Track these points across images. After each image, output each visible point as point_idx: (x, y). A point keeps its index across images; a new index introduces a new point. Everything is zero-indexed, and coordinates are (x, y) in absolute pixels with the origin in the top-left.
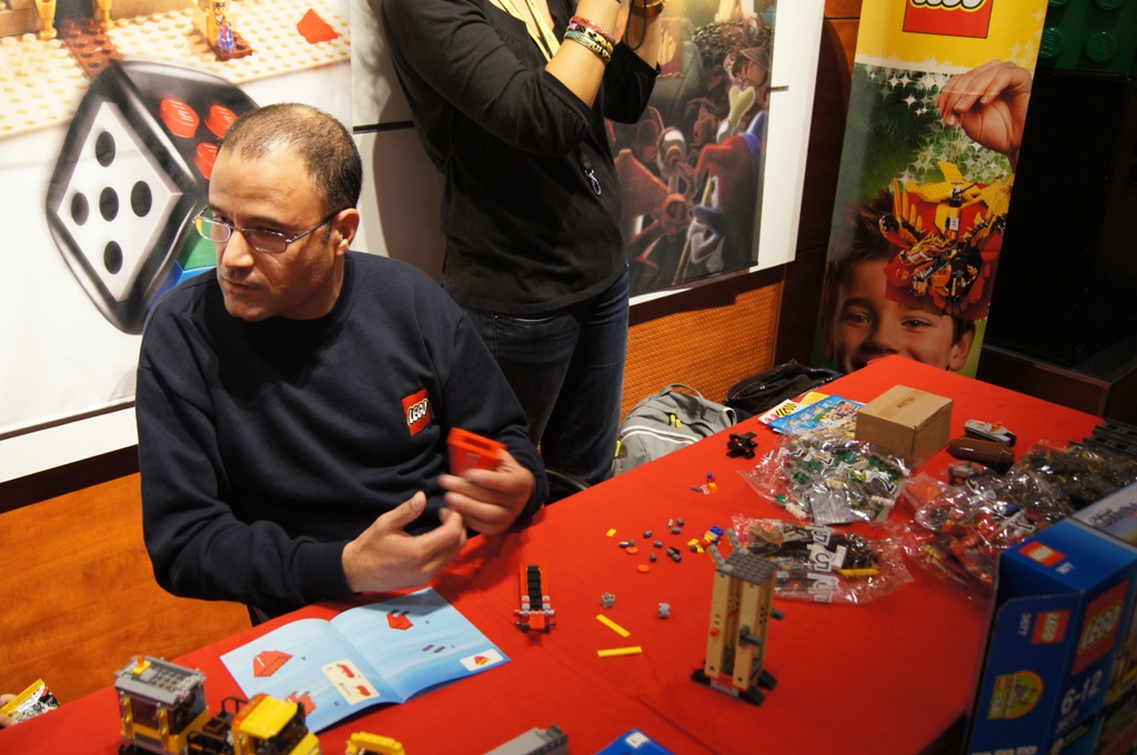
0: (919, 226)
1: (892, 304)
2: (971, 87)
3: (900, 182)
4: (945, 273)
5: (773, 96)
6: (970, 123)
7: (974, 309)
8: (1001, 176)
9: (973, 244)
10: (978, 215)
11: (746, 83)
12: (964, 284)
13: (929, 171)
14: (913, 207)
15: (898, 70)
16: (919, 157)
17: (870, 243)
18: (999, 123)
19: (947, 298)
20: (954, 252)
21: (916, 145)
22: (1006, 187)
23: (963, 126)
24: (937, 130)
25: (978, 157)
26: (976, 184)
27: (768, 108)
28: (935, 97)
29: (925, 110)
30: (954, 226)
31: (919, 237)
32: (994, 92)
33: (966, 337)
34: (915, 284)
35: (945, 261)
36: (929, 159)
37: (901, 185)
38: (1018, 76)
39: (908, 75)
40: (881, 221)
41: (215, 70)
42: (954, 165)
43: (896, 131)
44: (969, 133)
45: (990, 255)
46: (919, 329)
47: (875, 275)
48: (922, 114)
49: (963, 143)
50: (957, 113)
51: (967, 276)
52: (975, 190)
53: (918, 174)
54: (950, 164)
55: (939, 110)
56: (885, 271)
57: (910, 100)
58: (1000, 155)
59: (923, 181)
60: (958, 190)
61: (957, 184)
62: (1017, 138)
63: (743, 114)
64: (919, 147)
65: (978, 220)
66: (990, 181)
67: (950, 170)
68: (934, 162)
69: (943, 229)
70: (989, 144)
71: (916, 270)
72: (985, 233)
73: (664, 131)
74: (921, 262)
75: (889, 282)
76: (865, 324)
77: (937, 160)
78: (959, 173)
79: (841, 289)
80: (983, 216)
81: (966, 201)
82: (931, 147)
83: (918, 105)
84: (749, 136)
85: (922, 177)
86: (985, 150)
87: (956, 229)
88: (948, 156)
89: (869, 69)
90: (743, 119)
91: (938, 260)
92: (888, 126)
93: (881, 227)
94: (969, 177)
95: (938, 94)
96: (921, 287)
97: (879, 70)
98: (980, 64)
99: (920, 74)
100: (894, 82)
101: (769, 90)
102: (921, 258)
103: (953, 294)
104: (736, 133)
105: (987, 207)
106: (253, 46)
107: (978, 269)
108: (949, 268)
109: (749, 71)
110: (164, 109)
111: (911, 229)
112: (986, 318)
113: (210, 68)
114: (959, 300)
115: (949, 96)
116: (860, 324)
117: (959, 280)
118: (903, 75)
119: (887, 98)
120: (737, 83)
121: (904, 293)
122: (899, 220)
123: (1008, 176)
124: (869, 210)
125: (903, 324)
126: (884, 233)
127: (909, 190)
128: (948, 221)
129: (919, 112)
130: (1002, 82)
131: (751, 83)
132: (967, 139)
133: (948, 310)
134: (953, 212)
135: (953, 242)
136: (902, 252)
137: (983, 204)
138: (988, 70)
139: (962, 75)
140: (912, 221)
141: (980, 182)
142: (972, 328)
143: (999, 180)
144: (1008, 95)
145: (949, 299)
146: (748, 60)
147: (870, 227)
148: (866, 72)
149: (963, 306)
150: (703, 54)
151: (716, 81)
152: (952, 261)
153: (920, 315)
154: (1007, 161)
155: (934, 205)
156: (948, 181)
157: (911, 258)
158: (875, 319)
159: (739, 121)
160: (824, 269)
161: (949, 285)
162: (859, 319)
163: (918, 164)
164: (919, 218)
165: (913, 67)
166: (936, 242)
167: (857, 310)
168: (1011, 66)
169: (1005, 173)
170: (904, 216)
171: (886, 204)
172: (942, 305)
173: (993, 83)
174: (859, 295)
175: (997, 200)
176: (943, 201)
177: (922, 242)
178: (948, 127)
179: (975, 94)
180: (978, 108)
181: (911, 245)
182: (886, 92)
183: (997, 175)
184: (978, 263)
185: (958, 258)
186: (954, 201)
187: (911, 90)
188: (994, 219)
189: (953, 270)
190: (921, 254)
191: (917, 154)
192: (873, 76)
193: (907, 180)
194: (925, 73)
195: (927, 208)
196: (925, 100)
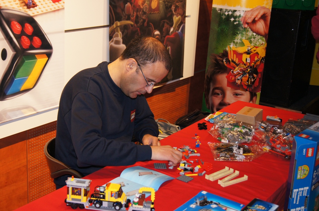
0: (237, 61)
1: (229, 88)
2: (252, 15)
3: (230, 47)
4: (246, 77)
5: (187, 18)
6: (252, 26)
7: (256, 89)
8: (263, 44)
9: (255, 67)
10: (256, 57)
11: (178, 14)
12: (253, 80)
13: (240, 43)
14: (235, 55)
15: (228, 10)
16: (236, 38)
17: (220, 68)
18: (261, 26)
19: (247, 85)
20: (249, 70)
21: (235, 34)
22: (264, 47)
23: (250, 28)
24: (241, 29)
25: (255, 38)
26: (255, 47)
27: (185, 23)
28: (240, 18)
29: (237, 23)
30: (249, 61)
31: (237, 65)
32: (259, 16)
33: (254, 98)
34: (237, 81)
35: (246, 73)
36: (239, 39)
37: (230, 48)
38: (266, 11)
39: (231, 11)
40: (224, 60)
41: (27, 12)
42: (248, 41)
43: (228, 30)
44: (252, 30)
45: (260, 70)
46: (239, 96)
47: (223, 79)
48: (236, 24)
49: (250, 33)
50: (248, 23)
51: (254, 78)
52: (255, 49)
53: (236, 44)
54: (246, 40)
55: (242, 23)
56: (227, 77)
57: (232, 19)
58: (262, 37)
59: (238, 46)
60: (249, 49)
61: (249, 47)
62: (267, 31)
63: (177, 25)
64: (236, 35)
65: (256, 59)
66: (259, 46)
67: (246, 42)
68: (241, 40)
69: (245, 62)
70: (258, 33)
71: (237, 76)
72: (258, 63)
73: (154, 31)
74: (239, 74)
75: (228, 81)
76: (220, 96)
77: (242, 39)
78: (249, 43)
79: (211, 84)
80: (258, 57)
81: (252, 52)
82: (240, 35)
83: (235, 21)
84: (180, 32)
85: (237, 45)
86: (257, 35)
87: (249, 62)
88: (245, 38)
89: (217, 9)
90: (177, 27)
91: (244, 72)
92: (225, 28)
93: (224, 62)
94: (252, 44)
95: (241, 17)
96: (239, 82)
97: (221, 10)
98: (254, 7)
99: (235, 11)
100: (226, 13)
101: (185, 17)
102: (238, 72)
103: (249, 84)
104: (175, 31)
105: (259, 54)
106: (37, 4)
107: (257, 75)
108: (248, 75)
109: (179, 10)
110: (12, 24)
111: (235, 63)
112: (260, 92)
113: (25, 11)
114: (251, 86)
115: (245, 18)
116: (218, 96)
117: (251, 79)
118: (229, 11)
119: (224, 19)
120: (176, 15)
121: (233, 84)
122: (230, 60)
123: (265, 44)
124: (220, 57)
125: (233, 95)
126: (225, 64)
127: (233, 50)
128: (246, 59)
129: (235, 23)
130: (262, 13)
131: (180, 14)
132: (251, 32)
133: (248, 89)
134: (248, 56)
135: (248, 66)
136: (232, 71)
137: (257, 54)
138: (257, 9)
139: (249, 11)
140: (234, 60)
141: (256, 46)
142: (256, 95)
143: (262, 45)
144: (264, 17)
145: (248, 86)
146: (179, 7)
147: (221, 62)
148: (216, 10)
149: (253, 88)
150: (165, 5)
151: (169, 14)
152: (249, 73)
153: (239, 91)
154: (264, 39)
155: (241, 54)
156: (246, 46)
157: (235, 72)
158: (224, 94)
159: (176, 27)
160: (205, 78)
161: (248, 81)
162: (218, 94)
163: (236, 41)
164: (237, 59)
165: (233, 8)
166: (243, 67)
167: (217, 91)
168: (264, 8)
169: (264, 43)
170: (232, 58)
171: (225, 54)
172: (246, 88)
173: (259, 13)
174: (217, 86)
175: (262, 52)
176: (244, 53)
177: (238, 67)
178: (245, 28)
179: (253, 17)
180: (254, 22)
181: (235, 68)
182: (224, 17)
183: (261, 44)
184: (257, 73)
185: (250, 72)
186: (248, 53)
187: (232, 16)
188: (261, 58)
189: (249, 75)
190: (238, 71)
191: (235, 37)
192: (219, 11)
193: (232, 46)
194: (237, 11)
195: (239, 55)
196: (237, 19)
